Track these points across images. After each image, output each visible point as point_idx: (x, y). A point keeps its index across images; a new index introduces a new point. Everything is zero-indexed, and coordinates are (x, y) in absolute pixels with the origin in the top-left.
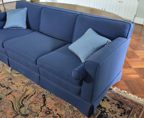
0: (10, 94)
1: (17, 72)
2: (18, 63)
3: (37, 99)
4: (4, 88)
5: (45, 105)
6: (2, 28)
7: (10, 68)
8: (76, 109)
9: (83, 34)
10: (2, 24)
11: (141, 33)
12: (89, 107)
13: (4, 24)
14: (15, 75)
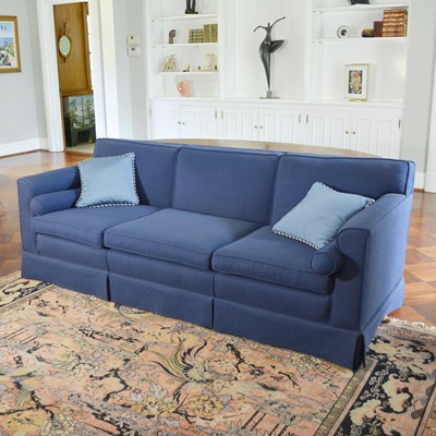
0: (142, 350)
1: (134, 310)
2: (143, 282)
3: (218, 354)
4: (121, 341)
5: (241, 361)
6: (73, 206)
7: (112, 304)
8: (319, 361)
9: (303, 195)
10: (74, 197)
11: (422, 209)
12: (355, 340)
13: (78, 197)
14: (133, 316)
